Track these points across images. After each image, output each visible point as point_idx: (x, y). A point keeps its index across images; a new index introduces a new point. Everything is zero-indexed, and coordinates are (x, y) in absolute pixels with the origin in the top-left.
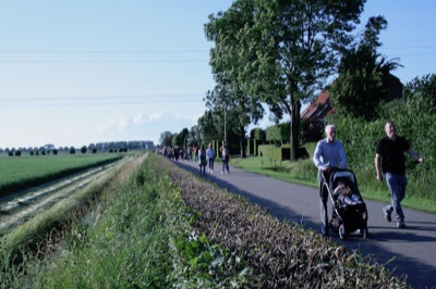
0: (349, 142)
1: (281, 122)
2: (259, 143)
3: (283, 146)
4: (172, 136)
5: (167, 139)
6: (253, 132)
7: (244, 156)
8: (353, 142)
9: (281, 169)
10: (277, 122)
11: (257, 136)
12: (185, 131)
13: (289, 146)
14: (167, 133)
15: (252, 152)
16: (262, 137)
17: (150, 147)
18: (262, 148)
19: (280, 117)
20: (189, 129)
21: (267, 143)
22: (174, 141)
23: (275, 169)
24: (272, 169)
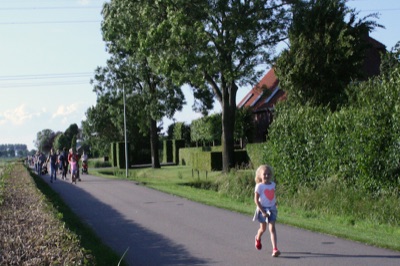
0: (304, 142)
1: (211, 113)
2: (181, 144)
3: (215, 149)
4: (54, 136)
5: (47, 140)
6: (171, 128)
7: (158, 166)
8: (311, 143)
9: (207, 185)
10: (206, 113)
11: (178, 135)
12: (74, 128)
13: (221, 149)
14: (47, 132)
15: (170, 159)
16: (184, 137)
17: (20, 153)
18: (184, 153)
19: (211, 107)
20: (79, 126)
21: (193, 145)
22: (56, 143)
23: (197, 185)
24: (192, 185)
